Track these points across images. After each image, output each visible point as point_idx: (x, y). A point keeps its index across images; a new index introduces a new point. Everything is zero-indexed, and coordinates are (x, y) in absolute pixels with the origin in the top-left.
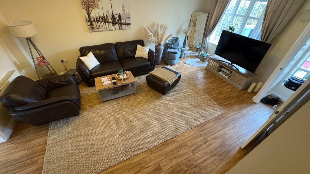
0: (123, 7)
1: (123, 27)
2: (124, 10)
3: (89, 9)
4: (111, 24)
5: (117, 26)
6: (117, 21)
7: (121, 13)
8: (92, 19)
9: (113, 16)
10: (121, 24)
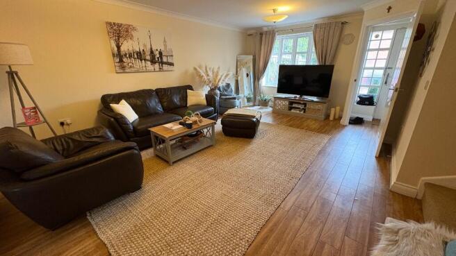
1: (165, 67)
2: (165, 46)
3: (119, 39)
4: (149, 63)
5: (157, 66)
7: (163, 49)
8: (122, 53)
9: (152, 52)
10: (162, 63)
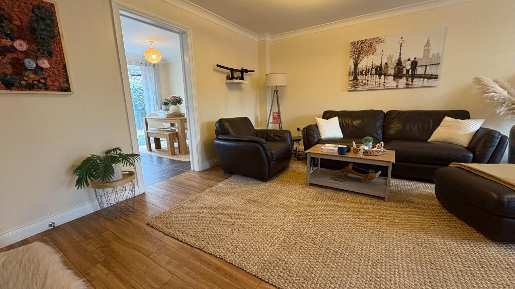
0: (428, 44)
2: (427, 51)
6: (405, 72)
8: (359, 70)
10: (414, 76)
